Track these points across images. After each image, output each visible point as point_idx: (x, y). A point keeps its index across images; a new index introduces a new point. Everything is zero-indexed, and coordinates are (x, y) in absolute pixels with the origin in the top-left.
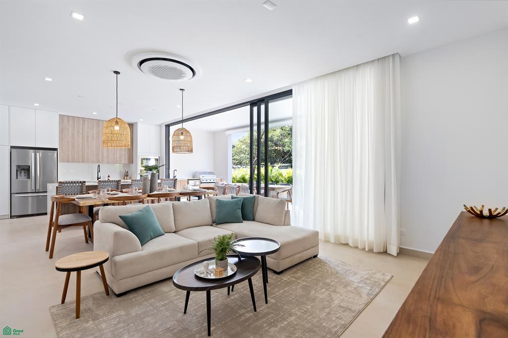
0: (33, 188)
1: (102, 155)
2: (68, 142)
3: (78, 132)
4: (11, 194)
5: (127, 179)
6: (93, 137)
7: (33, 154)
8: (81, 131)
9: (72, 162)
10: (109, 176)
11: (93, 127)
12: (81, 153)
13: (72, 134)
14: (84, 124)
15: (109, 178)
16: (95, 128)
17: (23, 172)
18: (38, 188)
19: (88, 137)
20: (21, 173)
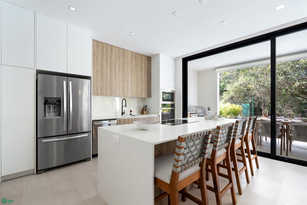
0: (65, 129)
1: (127, 88)
2: (97, 71)
3: (107, 60)
4: (37, 138)
5: (145, 114)
6: (120, 68)
7: (65, 82)
8: (109, 60)
9: (101, 95)
10: (131, 111)
11: (120, 56)
12: (109, 85)
13: (101, 62)
14: (112, 52)
15: (131, 113)
16: (121, 58)
17: (52, 107)
18: (70, 128)
19: (115, 67)
20: (49, 108)
